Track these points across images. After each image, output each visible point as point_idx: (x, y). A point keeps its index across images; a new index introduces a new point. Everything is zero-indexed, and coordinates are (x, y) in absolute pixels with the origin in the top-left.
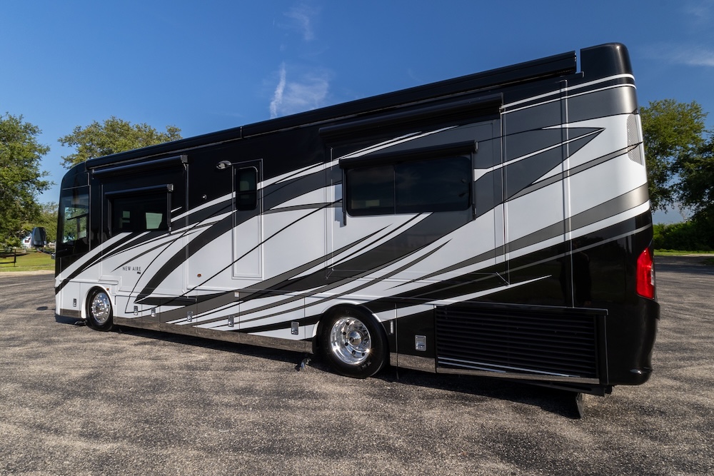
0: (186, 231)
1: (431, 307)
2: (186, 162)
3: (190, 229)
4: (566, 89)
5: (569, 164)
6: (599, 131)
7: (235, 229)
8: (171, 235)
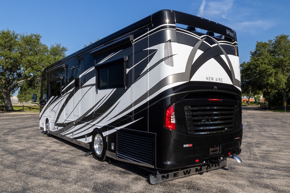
0: (64, 96)
1: (116, 131)
2: (65, 67)
3: (66, 95)
4: (148, 32)
5: (149, 66)
6: (155, 51)
7: (74, 95)
8: (62, 97)
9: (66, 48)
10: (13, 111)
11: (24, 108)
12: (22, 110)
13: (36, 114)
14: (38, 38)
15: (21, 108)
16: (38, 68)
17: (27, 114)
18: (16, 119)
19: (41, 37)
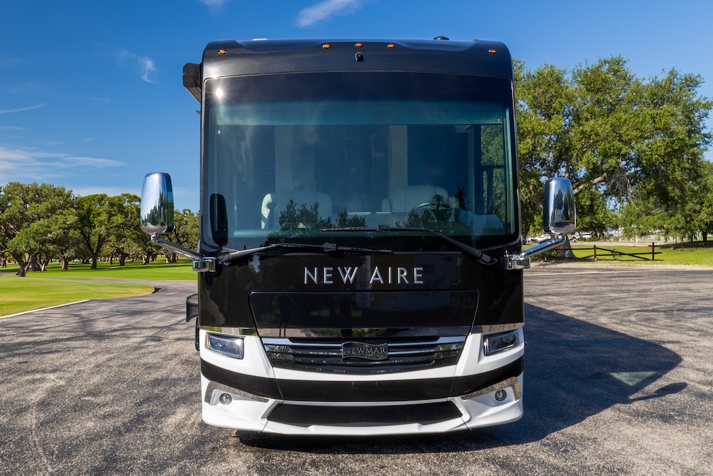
9: (699, 76)
10: (573, 259)
11: (598, 252)
12: (593, 257)
13: (617, 267)
14: (616, 66)
15: (591, 253)
16: (610, 149)
17: (596, 267)
18: (581, 277)
19: (625, 62)
